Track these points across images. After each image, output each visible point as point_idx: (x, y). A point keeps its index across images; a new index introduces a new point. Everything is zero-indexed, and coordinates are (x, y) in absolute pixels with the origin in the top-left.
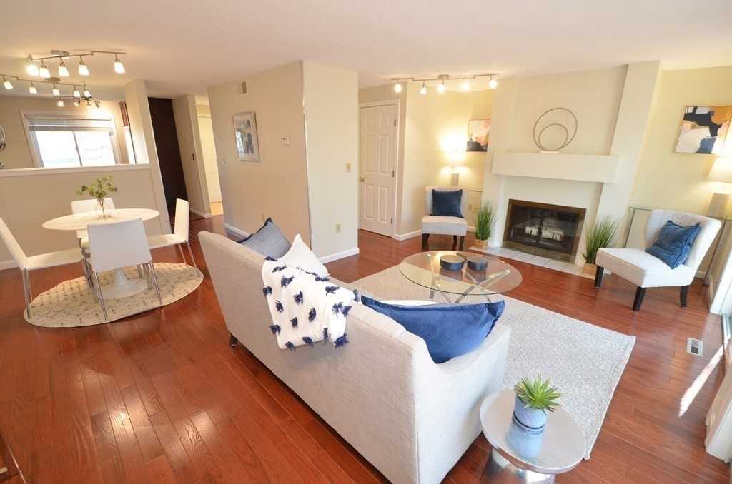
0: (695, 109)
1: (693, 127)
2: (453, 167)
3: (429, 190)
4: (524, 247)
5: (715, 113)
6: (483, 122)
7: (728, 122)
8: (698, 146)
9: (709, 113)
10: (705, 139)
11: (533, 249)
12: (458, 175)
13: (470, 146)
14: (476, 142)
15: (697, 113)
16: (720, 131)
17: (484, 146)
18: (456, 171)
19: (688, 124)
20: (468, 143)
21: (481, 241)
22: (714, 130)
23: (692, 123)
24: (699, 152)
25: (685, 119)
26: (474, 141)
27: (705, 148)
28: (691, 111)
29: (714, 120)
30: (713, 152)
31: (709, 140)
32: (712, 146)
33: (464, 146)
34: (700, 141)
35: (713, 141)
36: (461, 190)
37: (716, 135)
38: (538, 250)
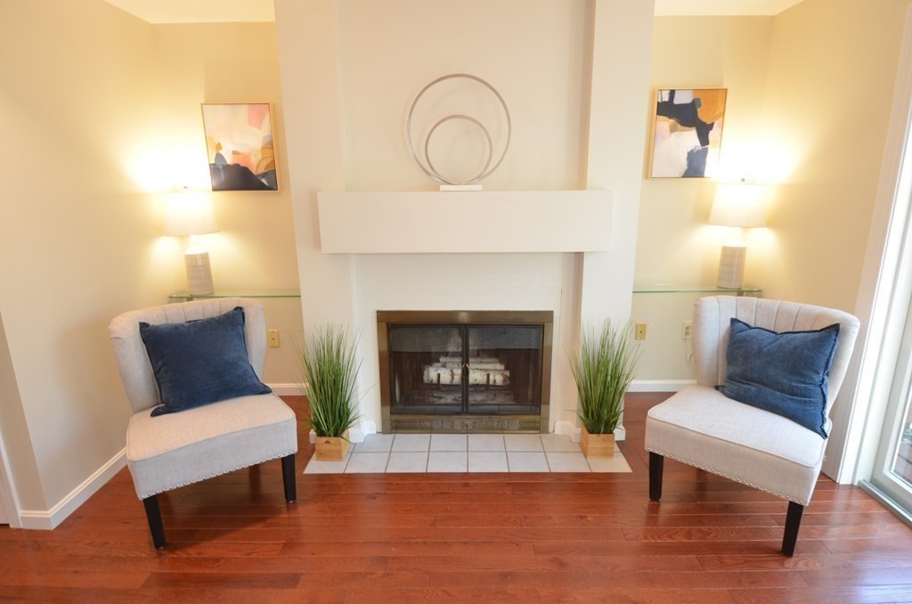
0: (672, 93)
1: (673, 130)
2: (183, 236)
3: (126, 328)
4: (437, 421)
5: (702, 102)
6: (244, 110)
7: (721, 119)
8: (683, 164)
9: (693, 101)
10: (692, 151)
11: (457, 421)
12: (205, 257)
13: (223, 176)
14: (237, 165)
15: (677, 101)
16: (712, 135)
17: (264, 175)
18: (197, 246)
19: (665, 123)
20: (214, 169)
21: (333, 440)
22: (704, 131)
23: (671, 120)
24: (688, 174)
25: (659, 113)
26: (229, 161)
27: (695, 167)
28: (666, 98)
29: (703, 115)
30: (706, 174)
31: (698, 151)
32: (704, 163)
33: (204, 179)
34: (686, 155)
35: (705, 152)
36: (239, 309)
37: (708, 143)
38: (469, 420)
